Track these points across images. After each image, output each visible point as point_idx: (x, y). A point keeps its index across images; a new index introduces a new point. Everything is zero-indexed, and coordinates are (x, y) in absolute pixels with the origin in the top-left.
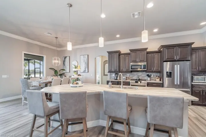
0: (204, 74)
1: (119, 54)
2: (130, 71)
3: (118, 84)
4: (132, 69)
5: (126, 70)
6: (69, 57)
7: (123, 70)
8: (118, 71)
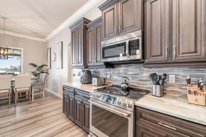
1: (85, 26)
2: (103, 64)
3: (75, 95)
4: (104, 57)
5: (97, 62)
6: (50, 48)
7: (91, 62)
8: (82, 64)
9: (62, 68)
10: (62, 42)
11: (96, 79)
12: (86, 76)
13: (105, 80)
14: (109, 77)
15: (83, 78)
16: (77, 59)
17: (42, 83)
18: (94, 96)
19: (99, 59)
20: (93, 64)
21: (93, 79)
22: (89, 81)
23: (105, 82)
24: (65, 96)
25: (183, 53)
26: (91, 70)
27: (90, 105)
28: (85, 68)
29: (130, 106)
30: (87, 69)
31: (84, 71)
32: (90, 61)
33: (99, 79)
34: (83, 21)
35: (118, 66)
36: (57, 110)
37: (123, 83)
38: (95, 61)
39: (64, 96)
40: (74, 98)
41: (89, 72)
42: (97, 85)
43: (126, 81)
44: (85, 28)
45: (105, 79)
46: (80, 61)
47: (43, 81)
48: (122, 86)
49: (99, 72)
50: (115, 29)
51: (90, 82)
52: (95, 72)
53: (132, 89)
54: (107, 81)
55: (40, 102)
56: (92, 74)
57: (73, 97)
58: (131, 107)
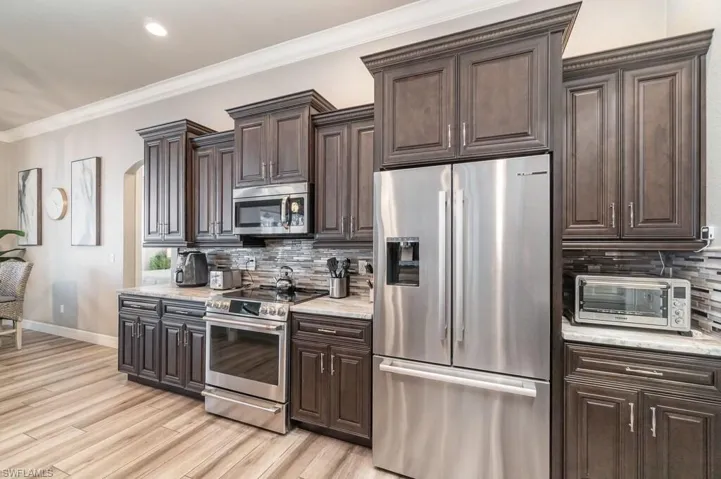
0: (668, 260)
1: (191, 139)
2: (237, 238)
3: (161, 315)
4: (238, 224)
5: (222, 232)
6: (40, 171)
7: (208, 232)
8: (181, 236)
9: (99, 243)
10: (99, 160)
11: (220, 273)
12: (192, 268)
13: (242, 276)
14: (253, 269)
15: (182, 271)
16: (166, 221)
17: (12, 298)
18: (216, 306)
19: (226, 227)
20: (212, 238)
21: (213, 273)
22: (201, 279)
23: (243, 280)
24: (127, 324)
25: (362, 228)
26: (206, 251)
27: (205, 331)
28: (189, 246)
29: (281, 314)
30: (195, 250)
31: (186, 254)
32: (204, 228)
33: (229, 273)
34: (185, 127)
35: (273, 243)
36: (92, 371)
37: (281, 279)
38: (217, 231)
39: (124, 323)
40: (161, 322)
41: (200, 257)
42: (221, 288)
43: (287, 274)
44: (190, 146)
45: (243, 273)
46: (174, 228)
47: (18, 288)
48: (278, 285)
49: (228, 257)
50: (263, 168)
51: (203, 282)
52: (218, 257)
53: (300, 290)
54: (249, 278)
55: (10, 362)
56: (208, 261)
57: (157, 321)
58: (283, 314)
